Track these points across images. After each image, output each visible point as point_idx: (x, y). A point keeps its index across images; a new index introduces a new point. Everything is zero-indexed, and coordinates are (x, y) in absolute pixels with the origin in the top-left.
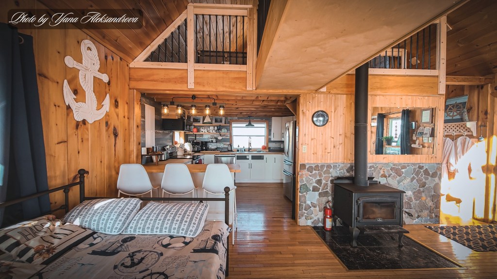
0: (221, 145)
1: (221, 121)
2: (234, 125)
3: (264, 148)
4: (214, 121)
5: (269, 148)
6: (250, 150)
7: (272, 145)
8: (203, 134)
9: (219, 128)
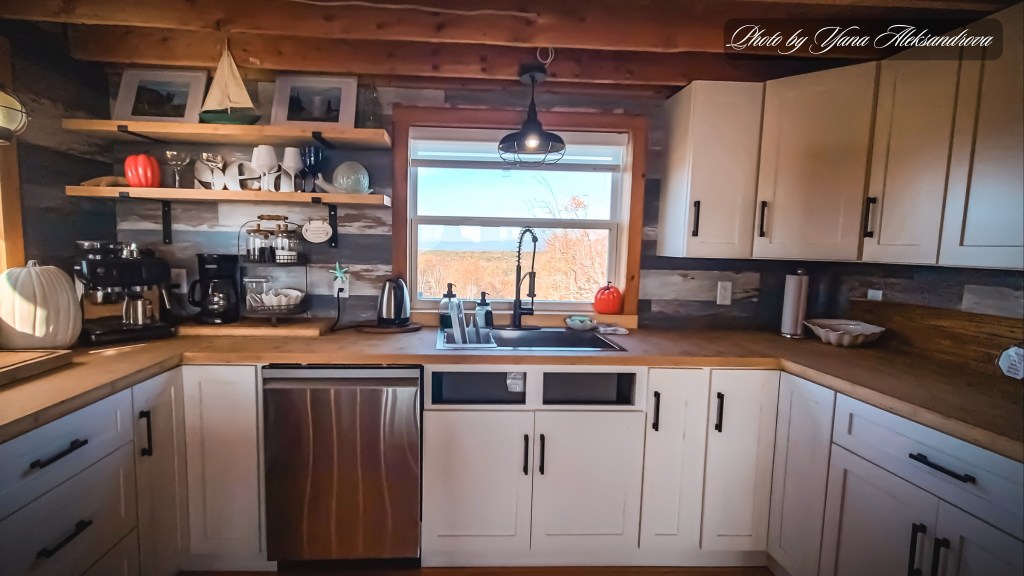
0: (336, 282)
1: (331, 113)
2: (420, 147)
3: (612, 302)
4: (279, 112)
5: (643, 306)
6: (526, 320)
7: (661, 288)
8: (212, 205)
9: (319, 161)
